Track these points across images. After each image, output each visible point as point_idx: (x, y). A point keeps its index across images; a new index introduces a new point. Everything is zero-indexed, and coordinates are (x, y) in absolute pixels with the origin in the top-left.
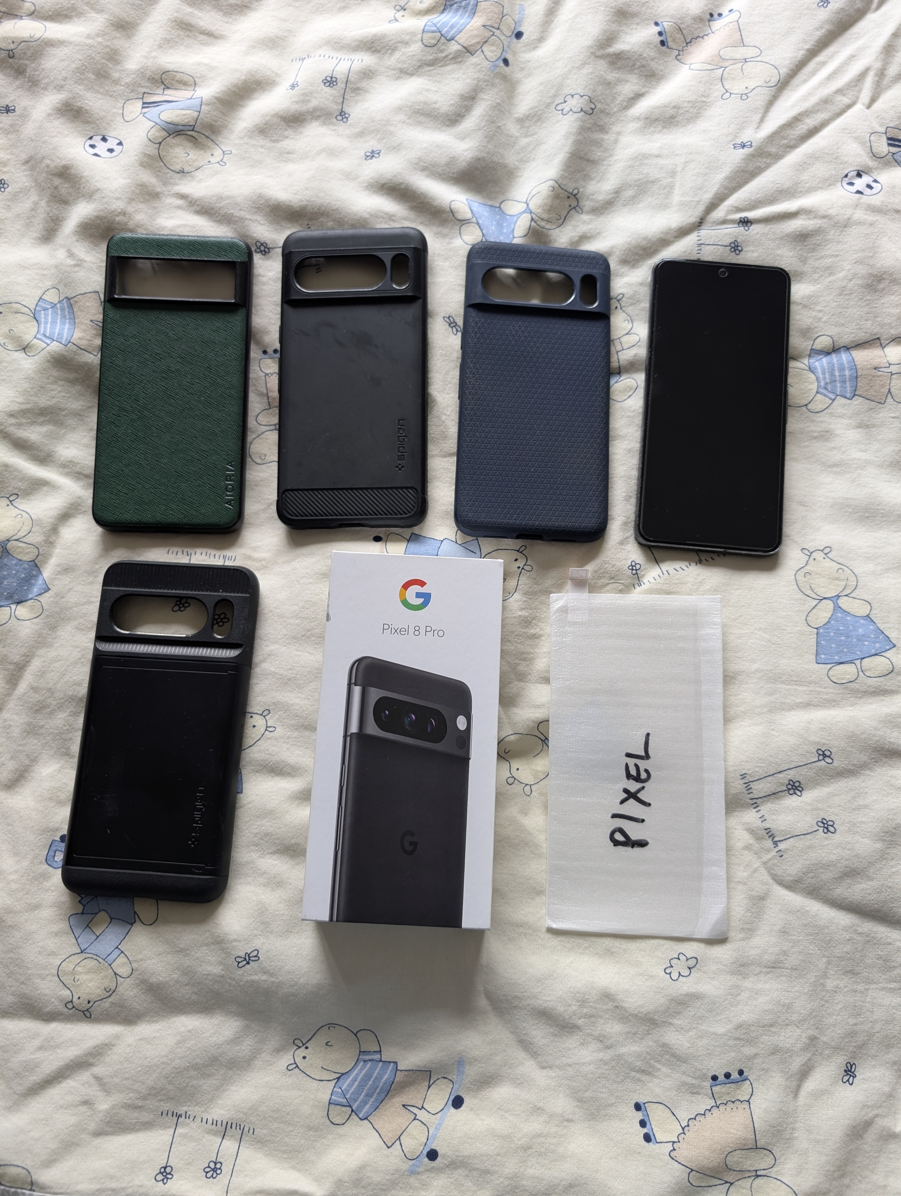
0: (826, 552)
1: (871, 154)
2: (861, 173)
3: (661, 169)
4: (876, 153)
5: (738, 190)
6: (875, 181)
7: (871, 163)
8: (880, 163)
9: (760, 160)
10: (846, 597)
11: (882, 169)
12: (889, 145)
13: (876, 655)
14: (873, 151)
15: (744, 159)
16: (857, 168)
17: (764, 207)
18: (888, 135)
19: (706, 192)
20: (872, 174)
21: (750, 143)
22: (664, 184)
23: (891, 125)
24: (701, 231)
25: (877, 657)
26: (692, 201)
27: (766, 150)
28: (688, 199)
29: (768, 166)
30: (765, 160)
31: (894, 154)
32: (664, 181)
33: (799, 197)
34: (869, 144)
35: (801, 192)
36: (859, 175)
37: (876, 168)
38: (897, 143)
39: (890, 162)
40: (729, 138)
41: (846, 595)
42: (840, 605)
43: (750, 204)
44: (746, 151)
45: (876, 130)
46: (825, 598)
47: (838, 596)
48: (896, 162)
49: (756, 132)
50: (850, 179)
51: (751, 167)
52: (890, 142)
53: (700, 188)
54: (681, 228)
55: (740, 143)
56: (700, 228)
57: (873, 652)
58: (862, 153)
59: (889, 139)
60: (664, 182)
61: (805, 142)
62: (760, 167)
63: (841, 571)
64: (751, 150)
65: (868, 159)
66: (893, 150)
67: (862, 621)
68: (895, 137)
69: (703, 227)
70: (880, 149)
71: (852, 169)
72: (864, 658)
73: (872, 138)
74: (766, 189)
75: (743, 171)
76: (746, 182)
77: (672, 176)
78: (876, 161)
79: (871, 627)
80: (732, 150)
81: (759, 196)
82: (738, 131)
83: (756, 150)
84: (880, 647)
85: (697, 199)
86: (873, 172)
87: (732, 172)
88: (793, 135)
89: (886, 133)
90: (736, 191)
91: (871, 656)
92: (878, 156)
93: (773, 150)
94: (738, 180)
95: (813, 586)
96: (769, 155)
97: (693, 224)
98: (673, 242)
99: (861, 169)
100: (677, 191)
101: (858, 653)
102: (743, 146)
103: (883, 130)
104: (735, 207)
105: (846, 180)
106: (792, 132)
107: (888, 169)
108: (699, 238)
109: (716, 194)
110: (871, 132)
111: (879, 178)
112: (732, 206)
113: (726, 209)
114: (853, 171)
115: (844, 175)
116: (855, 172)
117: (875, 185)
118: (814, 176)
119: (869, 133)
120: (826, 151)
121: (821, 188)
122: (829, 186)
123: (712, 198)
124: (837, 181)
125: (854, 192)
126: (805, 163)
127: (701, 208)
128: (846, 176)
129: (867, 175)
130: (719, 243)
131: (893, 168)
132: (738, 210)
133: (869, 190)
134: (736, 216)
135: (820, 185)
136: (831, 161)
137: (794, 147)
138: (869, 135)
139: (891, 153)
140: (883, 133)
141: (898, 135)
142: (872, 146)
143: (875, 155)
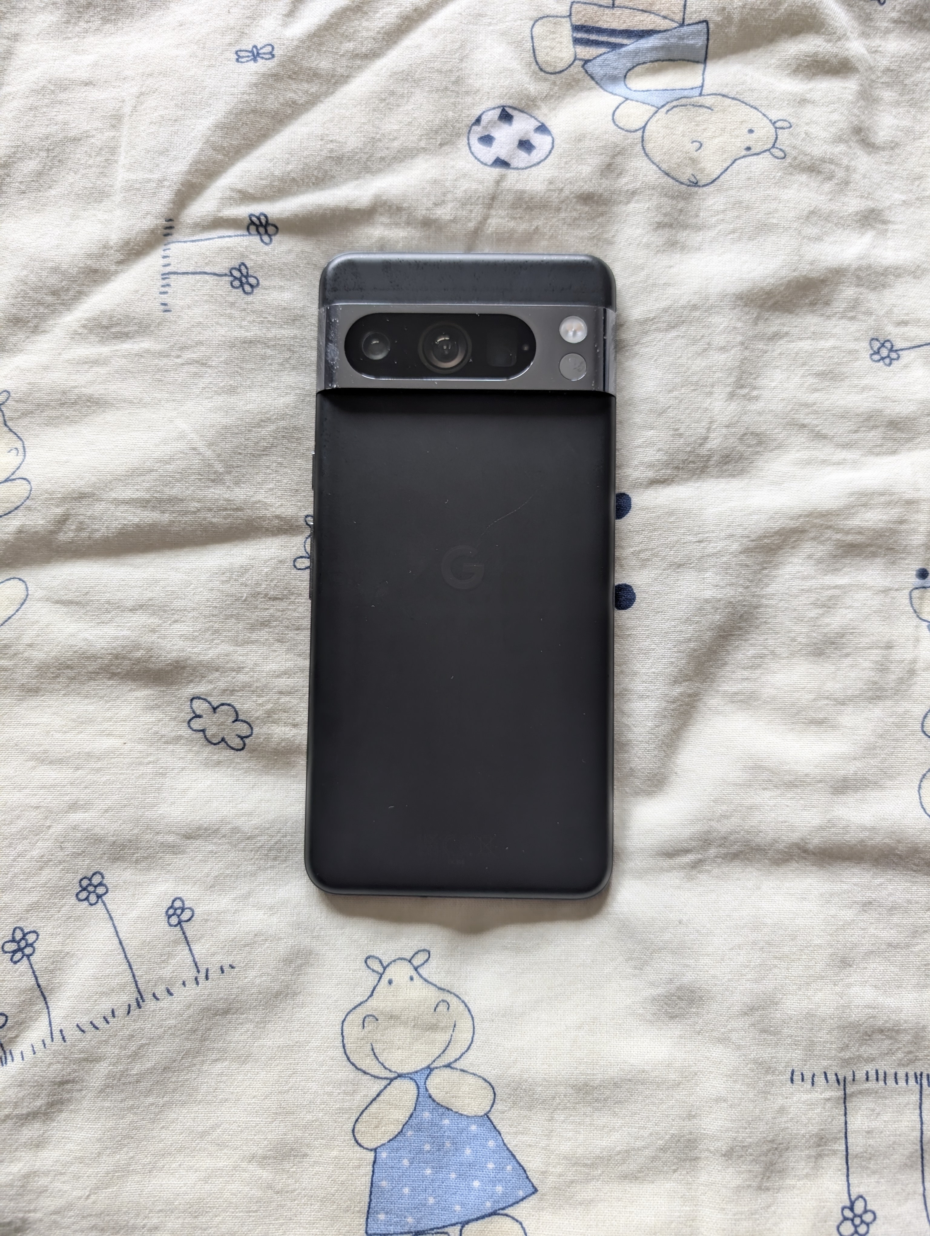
0: (416, 962)
1: (534, 67)
2: (510, 111)
3: (93, 110)
4: (546, 62)
5: (247, 154)
6: (542, 129)
7: (533, 88)
8: (554, 83)
9: (294, 86)
10: (448, 1070)
11: (560, 98)
13: (494, 1213)
14: (539, 59)
15: (256, 85)
16: (502, 102)
17: (303, 193)
18: (574, 19)
19: (175, 159)
20: (536, 113)
21: (269, 49)
22: (99, 144)
24: (172, 246)
25: (495, 1218)
26: (149, 181)
27: (305, 64)
28: (141, 175)
29: (313, 101)
30: (306, 86)
31: (587, 62)
32: (99, 136)
33: (380, 171)
35: (382, 159)
36: (506, 116)
37: (547, 98)
38: (593, 37)
39: (577, 81)
40: (228, 39)
41: (448, 1066)
42: (432, 1091)
43: (271, 186)
44: (262, 66)
45: (548, 12)
46: (400, 1076)
47: (430, 1069)
48: (593, 78)
49: (285, 25)
50: (485, 128)
51: (272, 103)
52: (579, 35)
53: (163, 152)
54: (127, 243)
55: (250, 48)
56: (169, 238)
57: (488, 1206)
58: (515, 65)
60: (98, 140)
61: (395, 43)
62: (294, 102)
63: (441, 1005)
64: (271, 64)
65: (527, 79)
67: (473, 1128)
68: (590, 23)
69: (175, 237)
70: (553, 53)
71: (490, 104)
72: (467, 1222)
73: (537, 30)
74: (306, 153)
75: (254, 111)
76: (264, 136)
77: (113, 126)
78: (546, 80)
79: (491, 1144)
80: (233, 65)
81: (290, 167)
82: (248, 22)
83: (282, 65)
84: (505, 1194)
85: (156, 176)
86: (539, 108)
87: (230, 113)
88: (368, 30)
89: (570, 15)
90: (243, 156)
91: (483, 1217)
92: (549, 69)
93: (324, 64)
94: (244, 130)
95: (379, 1047)
96: (314, 75)
97: (153, 232)
98: (116, 272)
99: (510, 102)
100: (123, 159)
101: (458, 1208)
102: (255, 55)
103: (563, 9)
104: (240, 191)
105: (478, 131)
106: (365, 24)
107: (575, 96)
108: (166, 261)
109: (197, 162)
110: (536, 15)
111: (548, 124)
112: (232, 190)
113: (220, 195)
114: (494, 108)
115: (474, 120)
116: (498, 112)
117: (538, 140)
118: (410, 123)
119: (531, 19)
120: (437, 65)
121: (424, 150)
122: (441, 145)
123: (189, 172)
124: (458, 135)
125: (490, 162)
126: (392, 93)
127: (166, 195)
128: (478, 121)
129: (525, 115)
130: (207, 269)
131: (585, 94)
132: (245, 197)
133: (523, 154)
134: (244, 211)
135: (422, 144)
136: (446, 89)
137: (373, 55)
138: (532, 23)
139: (580, 60)
140: (564, 17)
141: (597, 19)
142: (537, 48)
143: (543, 66)
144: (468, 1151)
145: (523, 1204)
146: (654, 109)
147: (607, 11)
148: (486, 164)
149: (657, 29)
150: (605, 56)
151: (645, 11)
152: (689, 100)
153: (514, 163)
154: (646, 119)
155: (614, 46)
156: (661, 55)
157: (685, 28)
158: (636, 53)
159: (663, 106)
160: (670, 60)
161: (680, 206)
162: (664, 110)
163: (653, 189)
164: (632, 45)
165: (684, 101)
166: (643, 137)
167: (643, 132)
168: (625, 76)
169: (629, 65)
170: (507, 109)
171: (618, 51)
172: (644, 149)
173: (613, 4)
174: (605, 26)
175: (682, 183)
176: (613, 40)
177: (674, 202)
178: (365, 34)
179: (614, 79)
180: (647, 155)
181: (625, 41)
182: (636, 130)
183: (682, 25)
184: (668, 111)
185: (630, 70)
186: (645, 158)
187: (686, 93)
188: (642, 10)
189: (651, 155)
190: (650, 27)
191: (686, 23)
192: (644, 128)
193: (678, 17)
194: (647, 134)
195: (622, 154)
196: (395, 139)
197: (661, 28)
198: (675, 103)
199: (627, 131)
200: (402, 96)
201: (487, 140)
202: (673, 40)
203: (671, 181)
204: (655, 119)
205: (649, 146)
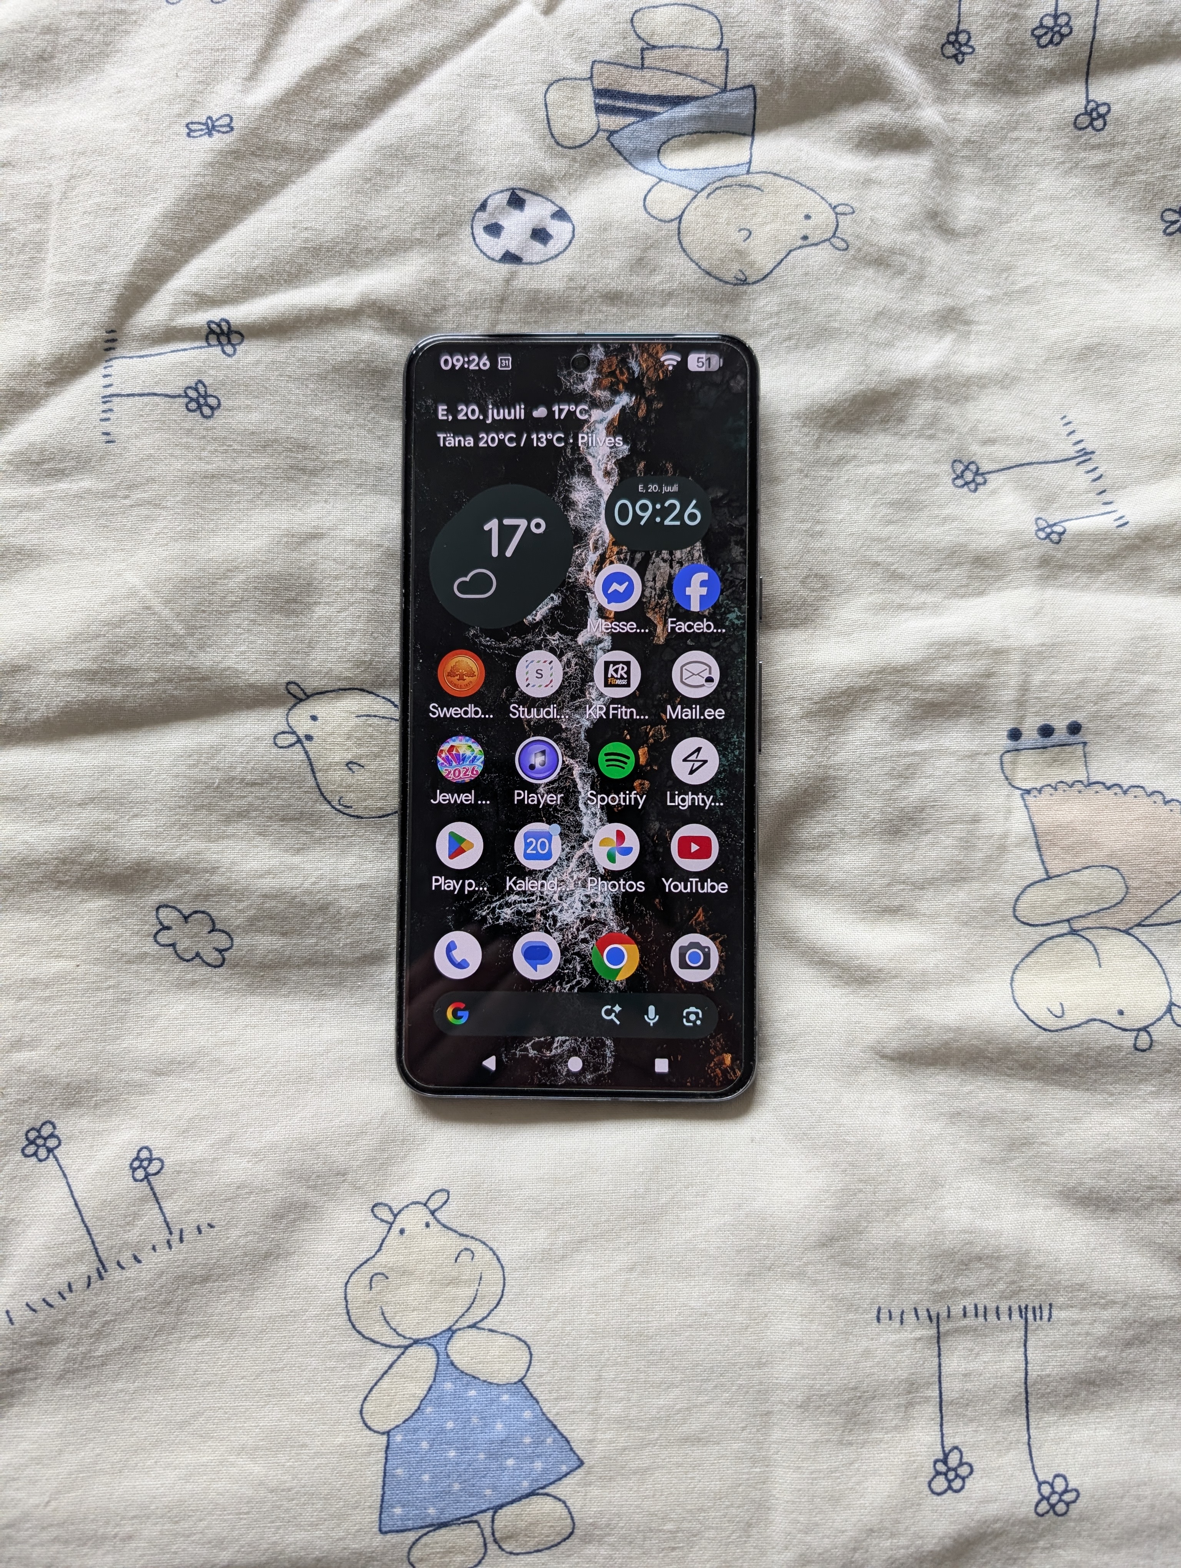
0: (432, 1205)
1: (549, 140)
2: (521, 194)
3: (13, 197)
4: (563, 135)
5: (204, 248)
6: (561, 215)
7: (550, 165)
8: (574, 159)
9: (259, 165)
10: (474, 1331)
11: (582, 177)
12: (599, 109)
13: (532, 1494)
14: (555, 131)
15: (211, 164)
16: (511, 184)
17: (273, 292)
18: (595, 82)
19: (116, 257)
20: (553, 195)
21: (226, 120)
22: (23, 239)
24: (114, 363)
25: (534, 1499)
26: (84, 283)
27: (271, 137)
28: (74, 277)
29: (282, 182)
30: (273, 164)
31: (612, 133)
32: (22, 229)
33: (366, 265)
34: (542, 114)
35: (369, 251)
36: (516, 201)
37: (566, 177)
38: (620, 104)
39: (602, 156)
40: (176, 109)
41: (473, 1326)
42: (455, 1357)
43: (235, 285)
44: (218, 141)
46: (416, 1342)
47: (451, 1331)
48: (620, 153)
49: (245, 91)
51: (232, 186)
52: (603, 102)
53: (102, 249)
54: (59, 360)
55: (203, 119)
56: (112, 354)
57: (525, 1486)
58: (526, 138)
60: (22, 233)
61: (381, 110)
62: (260, 184)
63: (465, 1257)
64: (229, 138)
65: (541, 155)
67: (505, 1397)
68: (614, 87)
69: (119, 352)
70: (572, 124)
71: (498, 186)
72: (501, 1506)
73: (552, 96)
74: (275, 244)
75: (210, 196)
76: (223, 226)
77: (38, 217)
78: (564, 156)
79: (527, 1414)
80: (184, 141)
81: (256, 262)
82: (200, 87)
83: (243, 139)
84: (545, 1471)
85: (93, 278)
86: (556, 190)
87: (182, 199)
88: (347, 94)
89: (591, 78)
90: (199, 252)
91: (520, 1499)
92: (565, 143)
93: (295, 136)
94: (199, 220)
95: (389, 1311)
96: (283, 151)
97: (91, 345)
98: (47, 396)
99: (521, 184)
100: (51, 257)
101: (488, 1492)
102: (210, 128)
103: (583, 70)
104: (196, 294)
105: (483, 218)
106: (344, 87)
107: (599, 174)
108: (107, 381)
109: (142, 260)
111: (567, 209)
112: (187, 293)
113: (172, 300)
114: (502, 191)
115: (478, 205)
116: (507, 195)
117: (556, 228)
118: (401, 209)
120: (432, 139)
121: (420, 242)
122: (440, 236)
123: (133, 273)
124: (460, 224)
125: (498, 257)
126: (379, 172)
127: (106, 301)
128: (483, 207)
129: (540, 199)
130: (157, 390)
131: (611, 172)
132: (203, 301)
133: (538, 246)
134: (201, 318)
135: (417, 235)
136: (444, 168)
137: (354, 126)
138: (545, 87)
139: (604, 131)
140: (584, 79)
141: (623, 82)
142: (551, 117)
143: (560, 140)
144: (499, 1426)
145: (565, 1481)
146: (693, 193)
147: (635, 72)
148: (493, 259)
149: (695, 95)
150: (635, 126)
151: (681, 74)
152: (734, 179)
153: (527, 258)
154: (683, 206)
155: (645, 115)
156: (701, 126)
157: (728, 94)
158: (671, 123)
159: (703, 189)
160: (711, 132)
161: (725, 310)
162: (704, 193)
163: (693, 291)
164: (666, 114)
165: (728, 181)
166: (679, 228)
167: (680, 223)
168: (659, 151)
169: (663, 137)
170: (517, 192)
171: (649, 120)
172: (680, 242)
173: (643, 65)
174: (633, 90)
175: (727, 283)
176: (643, 107)
177: (718, 307)
178: (343, 99)
179: (645, 155)
180: (684, 251)
181: (658, 109)
182: (672, 220)
183: (724, 90)
184: (709, 194)
185: (664, 143)
187: (730, 171)
188: (677, 73)
189: (689, 251)
190: (687, 93)
191: (729, 88)
192: (681, 217)
193: (719, 81)
194: (684, 224)
195: (655, 248)
196: (384, 227)
197: (700, 94)
198: (717, 184)
199: (661, 220)
200: (391, 176)
201: (494, 229)
202: (714, 109)
203: (713, 281)
204: (693, 206)
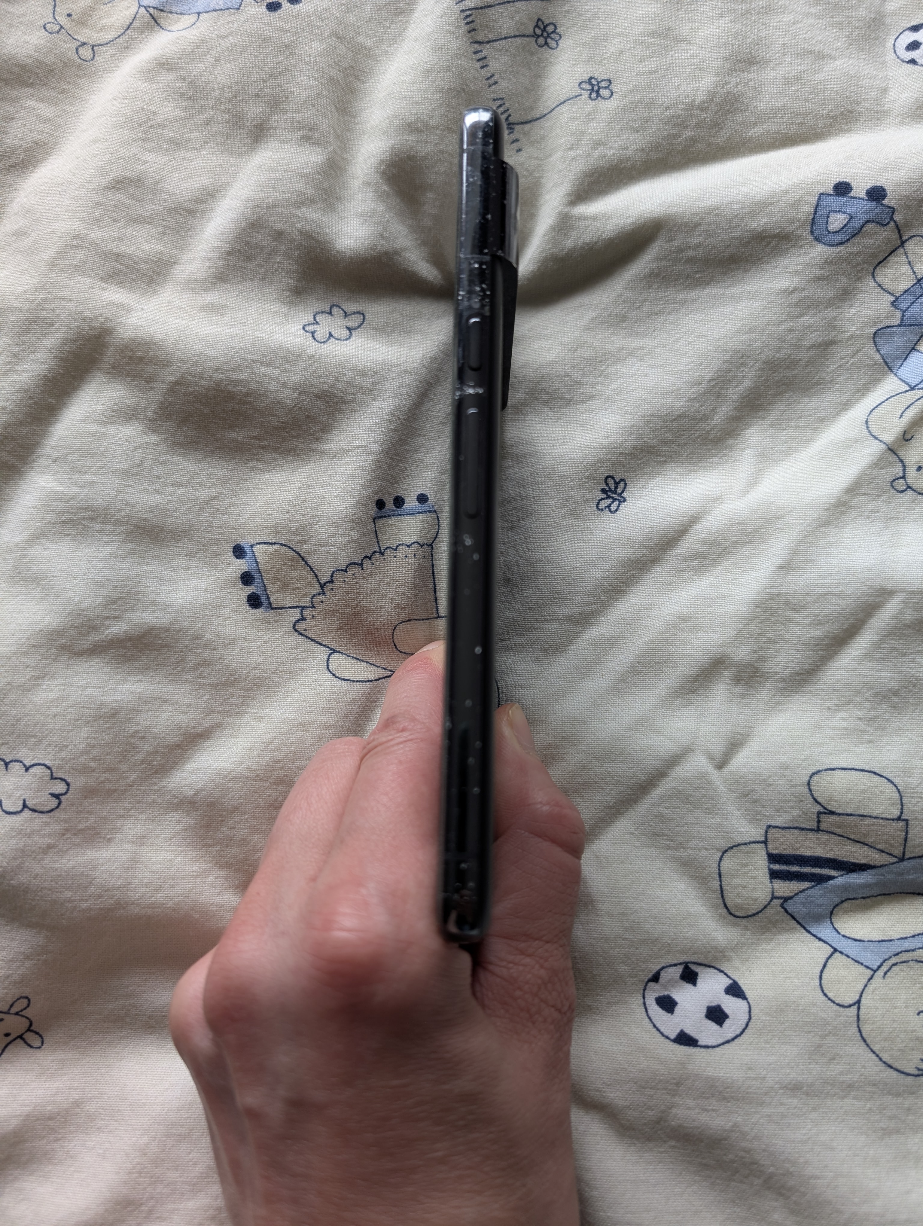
1: (723, 912)
2: (695, 965)
4: (737, 906)
6: (734, 988)
7: (723, 936)
8: (749, 929)
11: (754, 945)
12: (774, 875)
14: (729, 899)
16: (684, 959)
20: (727, 967)
23: (779, 821)
31: (786, 899)
34: (716, 884)
36: (689, 974)
37: (738, 948)
38: (795, 868)
39: (775, 922)
45: (739, 839)
48: (793, 918)
50: (665, 987)
52: (777, 867)
59: (773, 858)
65: (712, 926)
66: (784, 888)
68: (789, 852)
70: (747, 893)
71: (672, 960)
73: (726, 864)
78: (739, 927)
86: (729, 960)
92: (741, 912)
99: (694, 959)
103: (757, 833)
105: (655, 990)
107: (771, 940)
110: (725, 845)
111: (741, 983)
114: (675, 965)
115: (650, 976)
116: (679, 970)
117: (730, 1004)
119: (718, 850)
124: (632, 992)
125: (673, 1036)
128: (655, 978)
129: (712, 970)
131: (783, 938)
133: (713, 1027)
138: (719, 854)
139: (778, 898)
140: (758, 842)
141: (798, 845)
142: (725, 887)
146: (870, 973)
147: (811, 835)
148: (667, 1038)
149: (872, 863)
150: (809, 892)
151: (858, 842)
152: (910, 954)
153: (702, 1039)
154: (860, 987)
155: (819, 880)
156: (876, 891)
157: (905, 863)
158: (845, 888)
159: (879, 967)
160: (884, 894)
162: (881, 972)
163: (874, 1085)
164: (841, 880)
165: (904, 957)
166: (858, 1016)
167: (859, 1008)
168: (832, 913)
169: (837, 900)
170: (690, 966)
171: (825, 885)
172: (860, 1031)
173: (818, 827)
174: (808, 853)
176: (817, 871)
177: (900, 1100)
179: (818, 919)
180: (865, 1041)
181: (833, 873)
182: (850, 1006)
183: (902, 859)
184: (886, 973)
185: (837, 905)
186: (863, 1043)
187: (907, 945)
188: (854, 840)
189: (868, 1041)
190: (863, 861)
191: (906, 857)
192: (858, 1002)
193: (898, 852)
194: (862, 1011)
195: (836, 1035)
197: (877, 863)
198: (894, 960)
199: (838, 1005)
201: (667, 1004)
202: (889, 877)
203: (895, 1074)
204: (871, 987)
205: (866, 1029)
